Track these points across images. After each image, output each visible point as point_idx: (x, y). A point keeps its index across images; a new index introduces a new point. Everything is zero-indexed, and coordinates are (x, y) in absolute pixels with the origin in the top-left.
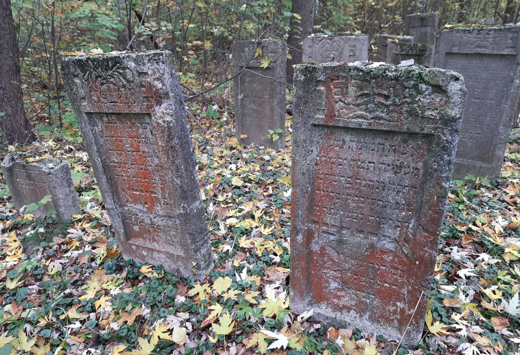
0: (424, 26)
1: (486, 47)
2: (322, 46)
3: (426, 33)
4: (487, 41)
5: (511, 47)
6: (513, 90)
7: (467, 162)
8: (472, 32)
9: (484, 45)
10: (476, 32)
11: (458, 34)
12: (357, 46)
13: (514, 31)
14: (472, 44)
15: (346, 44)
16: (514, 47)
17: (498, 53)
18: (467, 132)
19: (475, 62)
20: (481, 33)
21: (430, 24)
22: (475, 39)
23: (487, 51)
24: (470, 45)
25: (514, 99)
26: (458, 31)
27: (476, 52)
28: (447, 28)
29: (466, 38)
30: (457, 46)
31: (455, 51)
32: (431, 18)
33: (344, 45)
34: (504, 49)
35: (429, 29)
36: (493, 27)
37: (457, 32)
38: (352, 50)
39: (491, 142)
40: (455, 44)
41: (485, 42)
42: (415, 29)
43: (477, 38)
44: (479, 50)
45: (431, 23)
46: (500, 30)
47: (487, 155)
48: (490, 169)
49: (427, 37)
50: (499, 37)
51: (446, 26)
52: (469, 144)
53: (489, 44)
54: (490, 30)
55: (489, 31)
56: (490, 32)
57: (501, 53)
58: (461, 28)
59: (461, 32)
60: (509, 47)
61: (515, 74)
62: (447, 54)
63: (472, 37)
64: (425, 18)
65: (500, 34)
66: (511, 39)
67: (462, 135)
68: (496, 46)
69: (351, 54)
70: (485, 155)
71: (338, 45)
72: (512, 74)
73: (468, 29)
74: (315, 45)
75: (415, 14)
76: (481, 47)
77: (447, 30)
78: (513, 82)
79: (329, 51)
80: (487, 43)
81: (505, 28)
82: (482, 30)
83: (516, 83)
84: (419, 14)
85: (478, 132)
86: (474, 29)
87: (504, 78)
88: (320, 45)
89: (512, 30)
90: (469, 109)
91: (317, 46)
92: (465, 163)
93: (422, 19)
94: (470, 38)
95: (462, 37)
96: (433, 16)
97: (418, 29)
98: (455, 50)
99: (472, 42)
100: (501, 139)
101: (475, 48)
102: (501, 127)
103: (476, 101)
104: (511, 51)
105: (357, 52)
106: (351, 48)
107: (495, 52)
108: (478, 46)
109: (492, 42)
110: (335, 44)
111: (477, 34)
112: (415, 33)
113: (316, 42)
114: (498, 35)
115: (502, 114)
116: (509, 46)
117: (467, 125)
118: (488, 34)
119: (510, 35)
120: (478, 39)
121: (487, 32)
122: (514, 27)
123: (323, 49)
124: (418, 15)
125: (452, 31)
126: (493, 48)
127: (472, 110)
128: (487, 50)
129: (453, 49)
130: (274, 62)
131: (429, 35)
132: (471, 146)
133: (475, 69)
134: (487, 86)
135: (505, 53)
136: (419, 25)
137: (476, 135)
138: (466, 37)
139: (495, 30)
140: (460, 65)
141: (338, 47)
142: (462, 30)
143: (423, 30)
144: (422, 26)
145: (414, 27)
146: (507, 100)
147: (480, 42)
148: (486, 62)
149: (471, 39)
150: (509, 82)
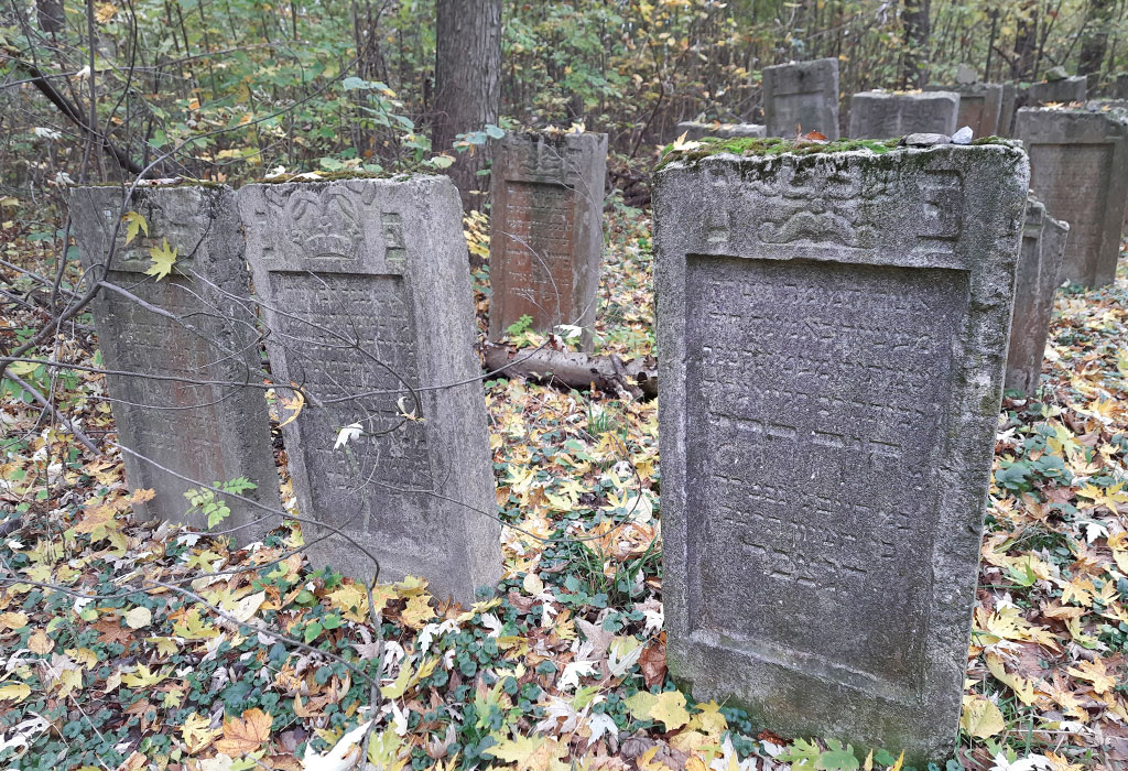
0: (807, 93)
1: (837, 236)
2: (296, 213)
3: (813, 109)
4: (835, 211)
5: (939, 238)
6: (967, 417)
7: (828, 667)
8: (772, 173)
9: (830, 227)
10: (787, 172)
11: (721, 183)
12: (403, 215)
13: (945, 166)
14: (778, 224)
15: (369, 208)
16: (954, 239)
17: (887, 261)
18: (813, 560)
19: (804, 293)
20: (807, 177)
21: (820, 87)
22: (791, 204)
23: (842, 254)
24: (771, 225)
25: (978, 453)
26: (719, 169)
27: (799, 255)
28: (678, 155)
29: (752, 196)
30: (722, 228)
31: (720, 252)
32: (821, 72)
33: (360, 209)
34: (909, 243)
35: (819, 100)
36: (857, 153)
37: (716, 174)
38: (391, 231)
39: (907, 608)
40: (716, 222)
41: (829, 214)
42: (787, 101)
43: (796, 198)
44: (809, 248)
45: (822, 84)
46: (886, 163)
47: (898, 654)
48: (914, 713)
49: (818, 119)
50: (883, 192)
51: (678, 145)
52: (828, 604)
53: (846, 224)
54: (845, 166)
55: (839, 168)
56: (843, 173)
57: (898, 262)
58: (732, 157)
59: (732, 174)
60: (929, 238)
61: (968, 351)
62: (693, 259)
63: (777, 193)
64: (809, 74)
65: (885, 181)
66: (934, 204)
67: (798, 566)
68: (875, 233)
69: (392, 244)
70: (892, 651)
71: (344, 210)
72: (957, 349)
73: (755, 159)
74: (274, 207)
75: (785, 65)
76: (817, 237)
77: (678, 165)
78: (963, 381)
79: (321, 230)
80: (839, 220)
81: (905, 155)
82: (811, 163)
83: (977, 386)
84: (792, 63)
85: (855, 561)
86: (778, 162)
87: (928, 362)
88: (288, 207)
89: (934, 165)
90: (806, 474)
91: (280, 211)
92: (820, 674)
93: (802, 76)
94: (768, 195)
95: (736, 195)
96: (826, 68)
97: (795, 99)
98: (719, 244)
99: (777, 214)
100: (944, 606)
101: (796, 237)
102: (938, 557)
103: (828, 444)
104: (940, 256)
105: (406, 236)
106: (387, 223)
107: (877, 258)
108: (805, 233)
109: (858, 217)
110: (333, 206)
111: (796, 182)
112: (787, 110)
113: (276, 198)
114: (880, 186)
115: (936, 507)
116: (930, 232)
117: (810, 533)
118: (836, 179)
119: (929, 186)
120: (801, 203)
121: (830, 171)
122: (945, 153)
123: (302, 222)
124: (791, 67)
125: (696, 168)
126: (865, 244)
127: (821, 480)
128: (841, 248)
129: (712, 240)
130: (190, 258)
131: (820, 114)
132: (836, 612)
133: (808, 320)
134: (864, 389)
135: (917, 263)
136: (796, 90)
137: (850, 573)
138: (753, 193)
139: (864, 164)
140: (748, 302)
141: (344, 216)
142: (735, 165)
143: (807, 101)
144: (802, 93)
145: (783, 96)
146: (947, 454)
147: (808, 214)
148: (847, 295)
149: (774, 200)
150: (949, 381)
